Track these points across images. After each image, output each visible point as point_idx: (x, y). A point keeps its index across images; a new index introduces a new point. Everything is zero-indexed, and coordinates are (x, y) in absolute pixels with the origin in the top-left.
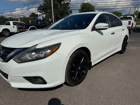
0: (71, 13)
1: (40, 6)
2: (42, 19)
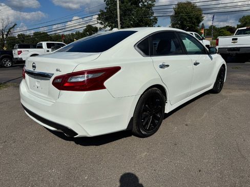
0: (156, 23)
1: (100, 13)
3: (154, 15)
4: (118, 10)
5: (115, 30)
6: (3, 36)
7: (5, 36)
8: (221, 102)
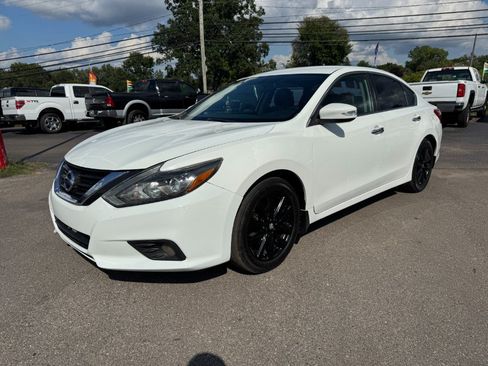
0: (266, 54)
1: (158, 31)
2: (165, 73)
3: (263, 40)
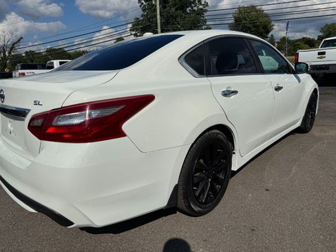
3: (208, 23)
4: (158, 17)
5: (148, 35)
6: (4, 54)
7: (7, 54)
8: (316, 146)
